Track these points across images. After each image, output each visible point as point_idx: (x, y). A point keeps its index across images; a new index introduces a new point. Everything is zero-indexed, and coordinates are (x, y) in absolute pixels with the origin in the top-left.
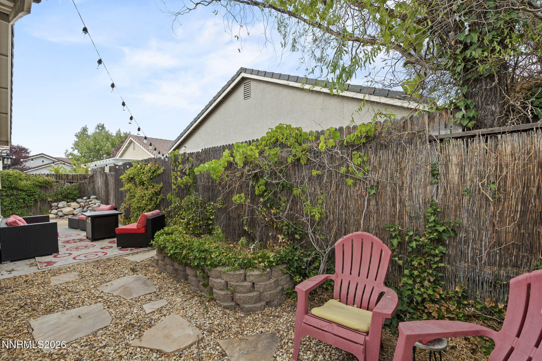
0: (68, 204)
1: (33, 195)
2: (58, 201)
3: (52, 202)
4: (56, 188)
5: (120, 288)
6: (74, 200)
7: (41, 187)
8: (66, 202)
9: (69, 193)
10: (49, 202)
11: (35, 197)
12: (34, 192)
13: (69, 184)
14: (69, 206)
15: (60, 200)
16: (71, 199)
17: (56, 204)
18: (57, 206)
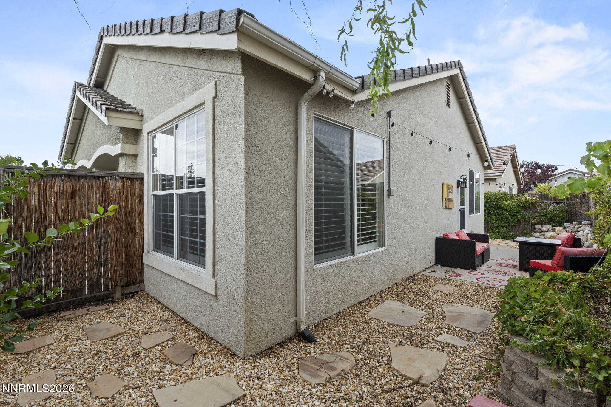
0: (554, 228)
1: (516, 215)
2: (542, 223)
3: (535, 224)
4: (541, 209)
5: (457, 312)
6: (561, 224)
7: (524, 207)
8: (551, 226)
9: (554, 216)
10: (532, 223)
11: (517, 218)
12: (517, 212)
13: (555, 205)
14: (553, 230)
15: (545, 224)
16: (557, 222)
17: (539, 226)
18: (541, 229)
